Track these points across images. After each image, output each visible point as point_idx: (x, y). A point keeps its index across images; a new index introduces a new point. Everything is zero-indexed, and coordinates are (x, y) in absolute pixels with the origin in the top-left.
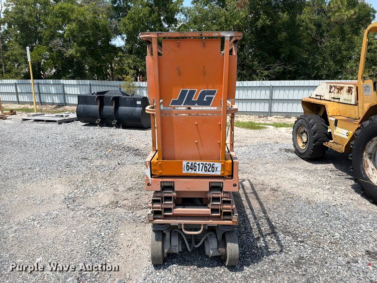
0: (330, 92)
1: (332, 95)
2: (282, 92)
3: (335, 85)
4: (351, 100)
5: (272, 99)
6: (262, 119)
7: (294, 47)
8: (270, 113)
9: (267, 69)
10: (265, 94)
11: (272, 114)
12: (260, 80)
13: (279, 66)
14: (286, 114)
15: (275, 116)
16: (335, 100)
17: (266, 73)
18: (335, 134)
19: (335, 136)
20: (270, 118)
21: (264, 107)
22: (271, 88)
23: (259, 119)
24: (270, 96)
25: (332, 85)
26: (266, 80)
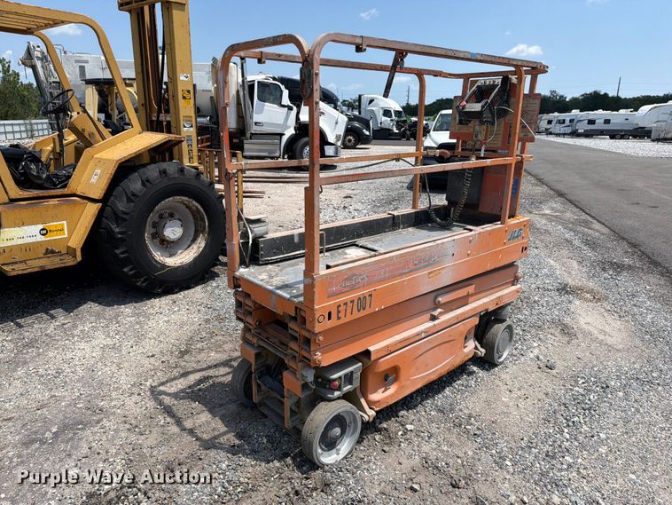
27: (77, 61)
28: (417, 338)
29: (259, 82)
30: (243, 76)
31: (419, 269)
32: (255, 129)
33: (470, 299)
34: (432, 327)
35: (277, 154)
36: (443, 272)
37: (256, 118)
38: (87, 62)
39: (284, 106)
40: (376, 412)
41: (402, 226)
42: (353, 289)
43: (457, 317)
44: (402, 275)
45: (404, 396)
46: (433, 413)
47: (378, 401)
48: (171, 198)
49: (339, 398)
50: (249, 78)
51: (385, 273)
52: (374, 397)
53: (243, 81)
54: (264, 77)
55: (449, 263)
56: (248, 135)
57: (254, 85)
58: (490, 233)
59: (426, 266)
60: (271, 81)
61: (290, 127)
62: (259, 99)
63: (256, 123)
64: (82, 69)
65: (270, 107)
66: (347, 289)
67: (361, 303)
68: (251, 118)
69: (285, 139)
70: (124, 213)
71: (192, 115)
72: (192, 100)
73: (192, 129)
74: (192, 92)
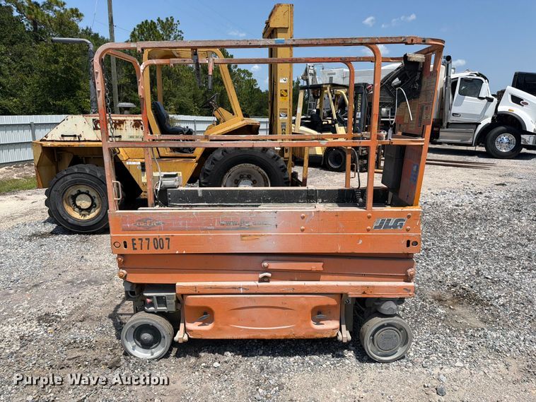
18: (143, 181)
27: (329, 74)
28: (234, 291)
29: (462, 79)
30: (447, 75)
31: (228, 229)
32: (452, 119)
33: (322, 277)
34: (254, 286)
35: (470, 141)
36: (263, 238)
37: (455, 110)
38: (334, 74)
39: (482, 98)
40: (189, 338)
41: (320, 201)
42: (148, 229)
43: (293, 288)
44: (206, 230)
45: (222, 338)
46: (254, 366)
47: (192, 331)
48: (242, 165)
49: (153, 313)
50: (453, 76)
51: (184, 224)
52: (190, 326)
53: (447, 79)
54: (468, 74)
55: (272, 232)
56: (445, 124)
57: (457, 81)
58: (337, 214)
59: (237, 229)
60: (475, 77)
61: (487, 117)
62: (460, 93)
63: (453, 114)
64: (331, 78)
65: (469, 100)
66: (141, 228)
67: (158, 243)
68: (450, 109)
69: (480, 127)
70: (208, 171)
71: (288, 107)
72: (288, 97)
73: (286, 118)
74: (288, 91)
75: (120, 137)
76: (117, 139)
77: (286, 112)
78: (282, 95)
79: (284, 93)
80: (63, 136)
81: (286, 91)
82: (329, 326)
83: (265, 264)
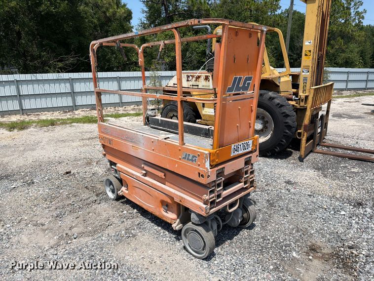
0: (188, 80)
1: (191, 83)
2: (83, 84)
3: (192, 74)
4: (209, 86)
5: (74, 92)
6: (69, 114)
7: (82, 38)
8: (75, 107)
9: (60, 61)
10: (65, 88)
11: (77, 108)
12: (54, 72)
13: (73, 57)
14: (91, 107)
15: (81, 110)
16: (194, 87)
17: (60, 65)
18: (203, 113)
19: (204, 115)
20: (76, 112)
21: (67, 102)
22: (71, 80)
23: (65, 114)
24: (71, 90)
25: (189, 74)
26: (62, 72)
28: (132, 176)
33: (166, 183)
34: (139, 176)
36: (139, 150)
55: (142, 147)
58: (166, 144)
59: (131, 142)
67: (110, 141)
71: (311, 65)
72: (311, 57)
73: (308, 73)
74: (312, 52)
75: (198, 86)
76: (196, 87)
77: (309, 69)
78: (306, 55)
79: (308, 53)
80: (174, 84)
81: (310, 51)
82: (170, 216)
83: (143, 166)
